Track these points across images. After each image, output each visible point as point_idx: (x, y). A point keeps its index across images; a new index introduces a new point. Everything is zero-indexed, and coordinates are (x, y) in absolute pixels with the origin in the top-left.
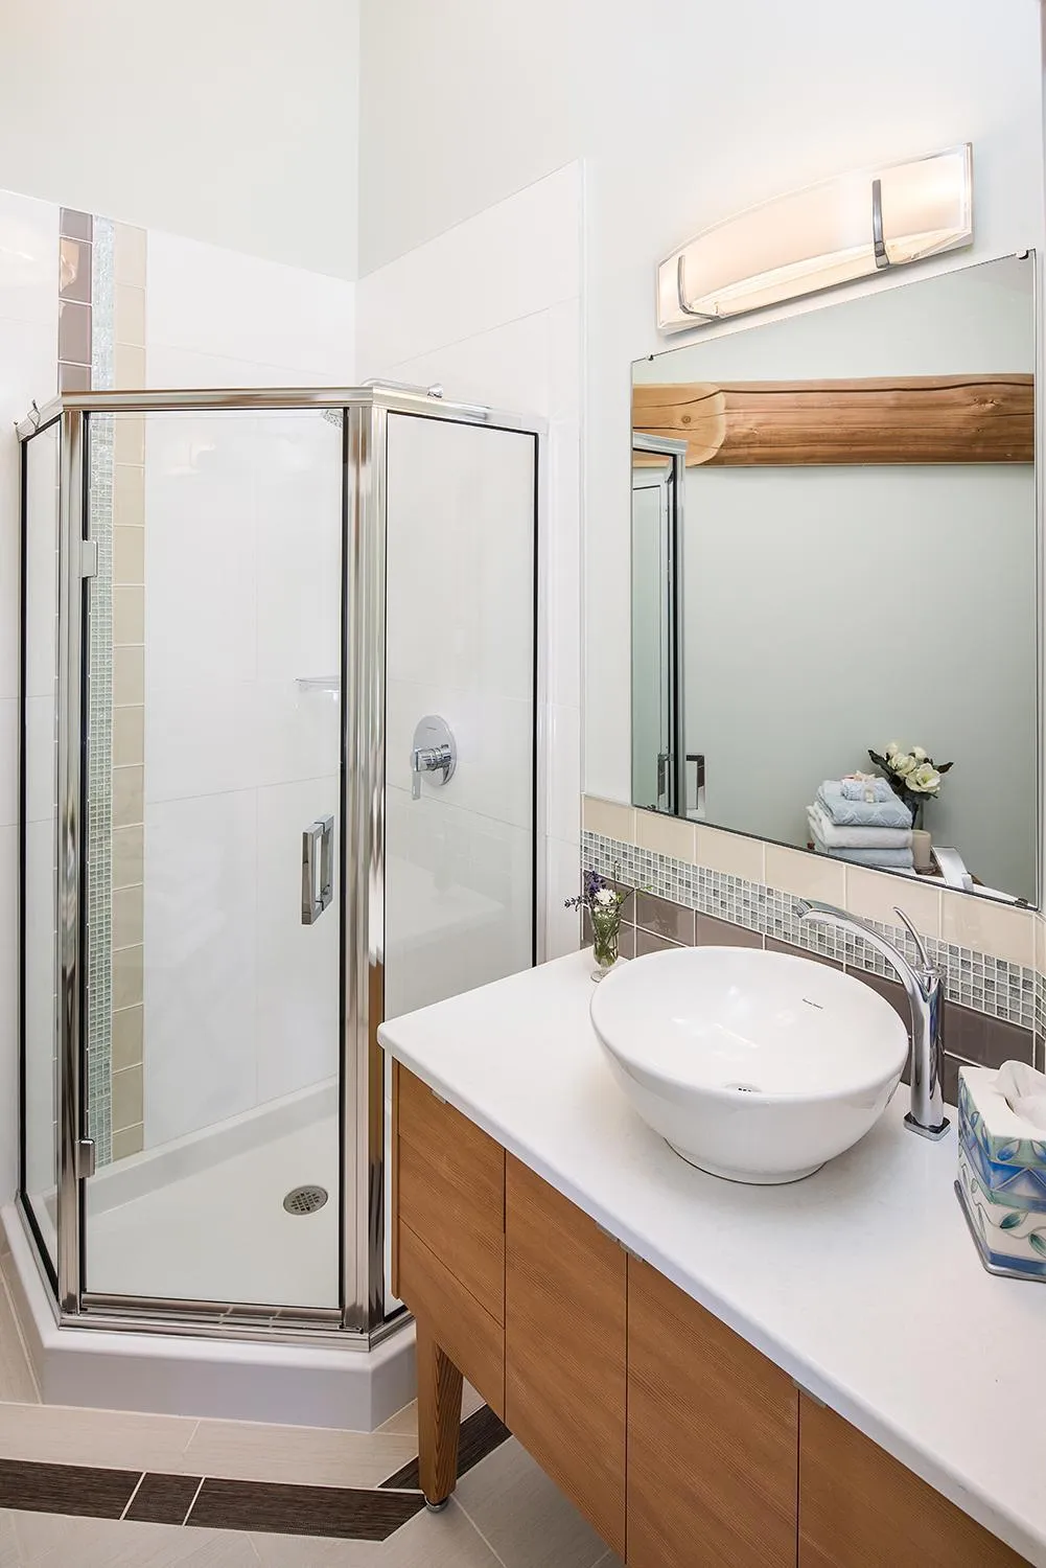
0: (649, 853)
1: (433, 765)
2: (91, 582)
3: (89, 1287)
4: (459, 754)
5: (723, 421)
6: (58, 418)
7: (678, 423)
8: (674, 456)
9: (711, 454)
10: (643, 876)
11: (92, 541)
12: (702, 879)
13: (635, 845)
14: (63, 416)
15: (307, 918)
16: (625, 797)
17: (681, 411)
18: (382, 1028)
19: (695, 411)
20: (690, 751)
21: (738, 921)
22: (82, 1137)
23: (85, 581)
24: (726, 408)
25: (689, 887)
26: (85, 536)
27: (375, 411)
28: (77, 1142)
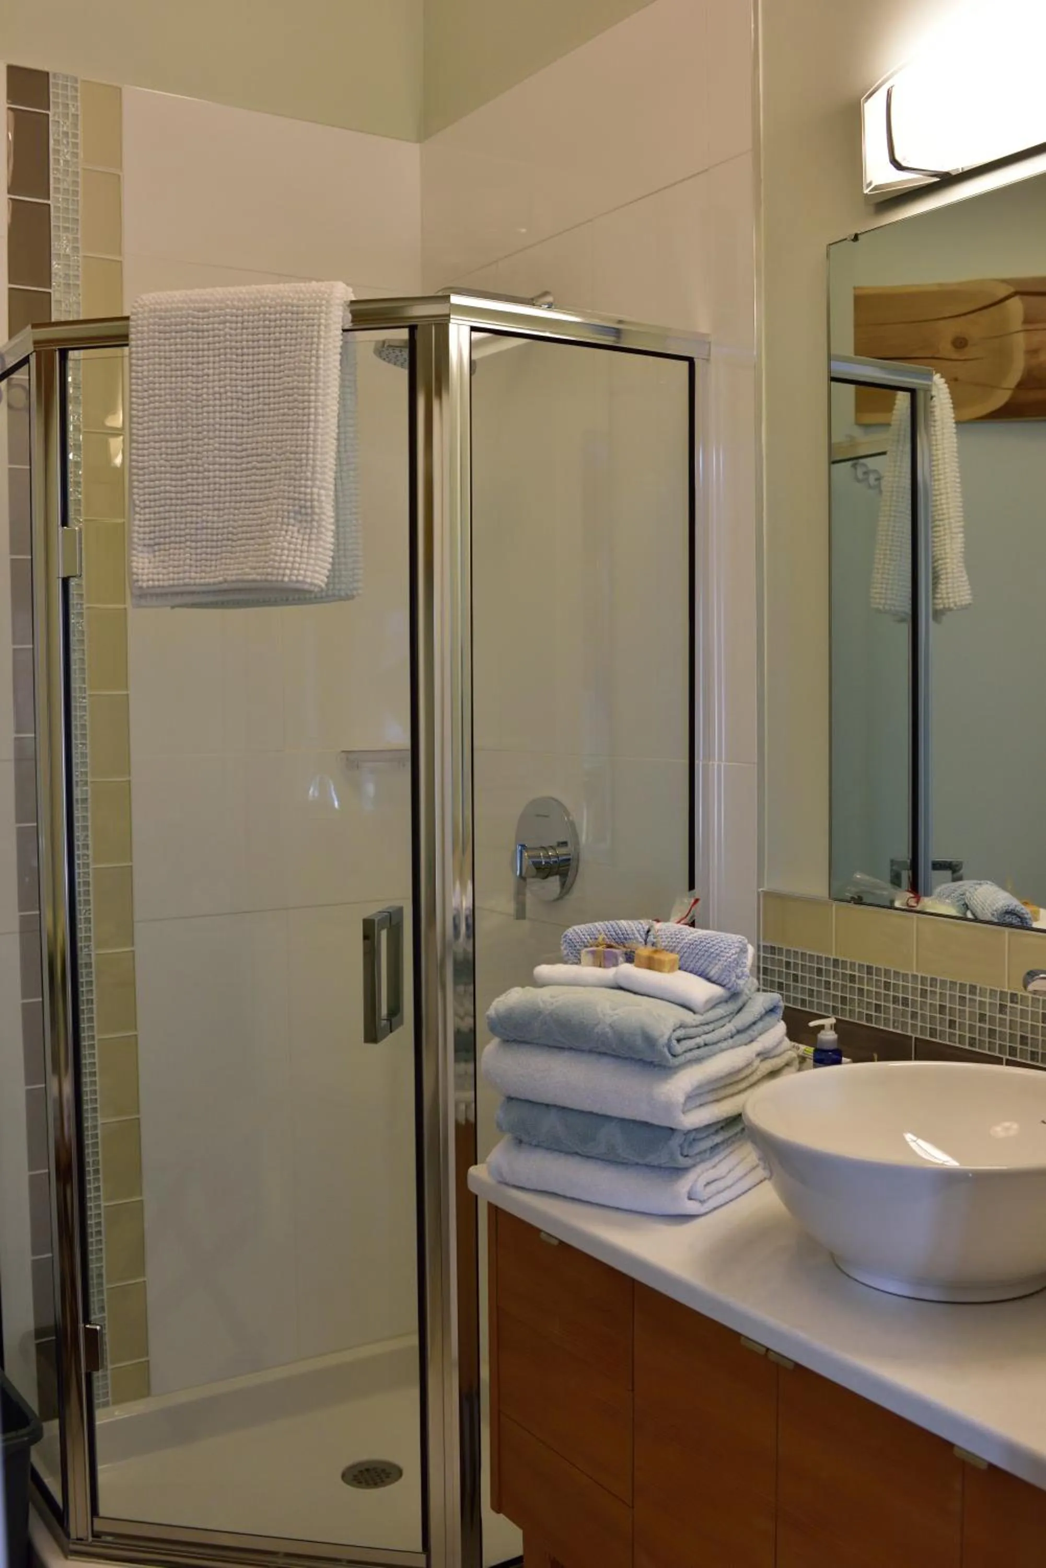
0: (853, 964)
1: (544, 870)
2: (73, 582)
3: (103, 1510)
4: (586, 856)
5: (1020, 342)
6: (26, 360)
7: (946, 348)
8: (913, 392)
9: (1000, 398)
10: (844, 999)
11: (75, 526)
12: (924, 993)
13: (832, 957)
14: (33, 360)
15: (372, 1035)
16: (818, 888)
17: (950, 329)
18: (473, 1170)
19: (974, 328)
20: (937, 855)
21: (971, 1045)
22: (87, 1320)
23: (65, 582)
24: (1027, 321)
25: (907, 1005)
26: (65, 522)
27: (453, 329)
28: (81, 1325)
